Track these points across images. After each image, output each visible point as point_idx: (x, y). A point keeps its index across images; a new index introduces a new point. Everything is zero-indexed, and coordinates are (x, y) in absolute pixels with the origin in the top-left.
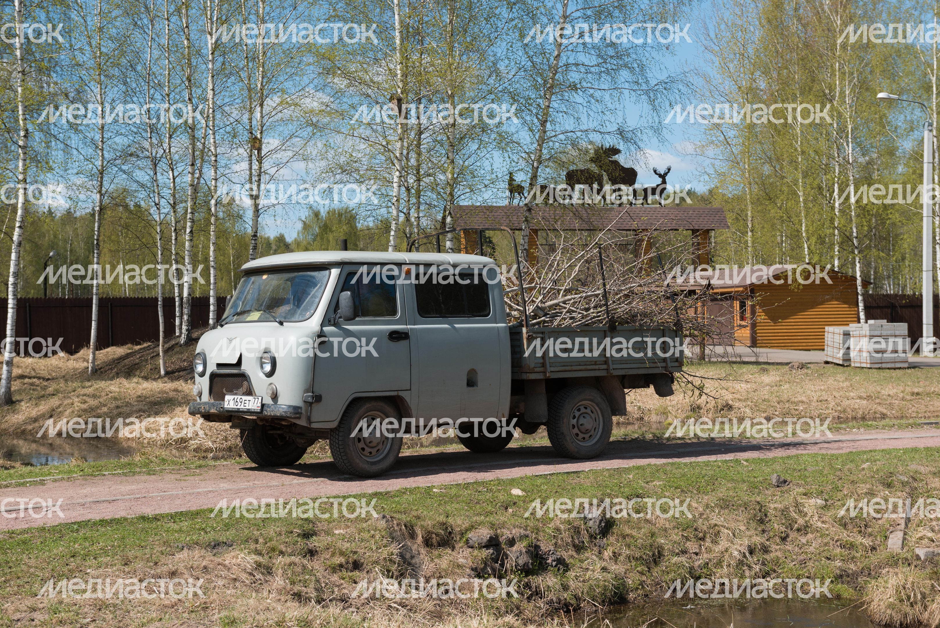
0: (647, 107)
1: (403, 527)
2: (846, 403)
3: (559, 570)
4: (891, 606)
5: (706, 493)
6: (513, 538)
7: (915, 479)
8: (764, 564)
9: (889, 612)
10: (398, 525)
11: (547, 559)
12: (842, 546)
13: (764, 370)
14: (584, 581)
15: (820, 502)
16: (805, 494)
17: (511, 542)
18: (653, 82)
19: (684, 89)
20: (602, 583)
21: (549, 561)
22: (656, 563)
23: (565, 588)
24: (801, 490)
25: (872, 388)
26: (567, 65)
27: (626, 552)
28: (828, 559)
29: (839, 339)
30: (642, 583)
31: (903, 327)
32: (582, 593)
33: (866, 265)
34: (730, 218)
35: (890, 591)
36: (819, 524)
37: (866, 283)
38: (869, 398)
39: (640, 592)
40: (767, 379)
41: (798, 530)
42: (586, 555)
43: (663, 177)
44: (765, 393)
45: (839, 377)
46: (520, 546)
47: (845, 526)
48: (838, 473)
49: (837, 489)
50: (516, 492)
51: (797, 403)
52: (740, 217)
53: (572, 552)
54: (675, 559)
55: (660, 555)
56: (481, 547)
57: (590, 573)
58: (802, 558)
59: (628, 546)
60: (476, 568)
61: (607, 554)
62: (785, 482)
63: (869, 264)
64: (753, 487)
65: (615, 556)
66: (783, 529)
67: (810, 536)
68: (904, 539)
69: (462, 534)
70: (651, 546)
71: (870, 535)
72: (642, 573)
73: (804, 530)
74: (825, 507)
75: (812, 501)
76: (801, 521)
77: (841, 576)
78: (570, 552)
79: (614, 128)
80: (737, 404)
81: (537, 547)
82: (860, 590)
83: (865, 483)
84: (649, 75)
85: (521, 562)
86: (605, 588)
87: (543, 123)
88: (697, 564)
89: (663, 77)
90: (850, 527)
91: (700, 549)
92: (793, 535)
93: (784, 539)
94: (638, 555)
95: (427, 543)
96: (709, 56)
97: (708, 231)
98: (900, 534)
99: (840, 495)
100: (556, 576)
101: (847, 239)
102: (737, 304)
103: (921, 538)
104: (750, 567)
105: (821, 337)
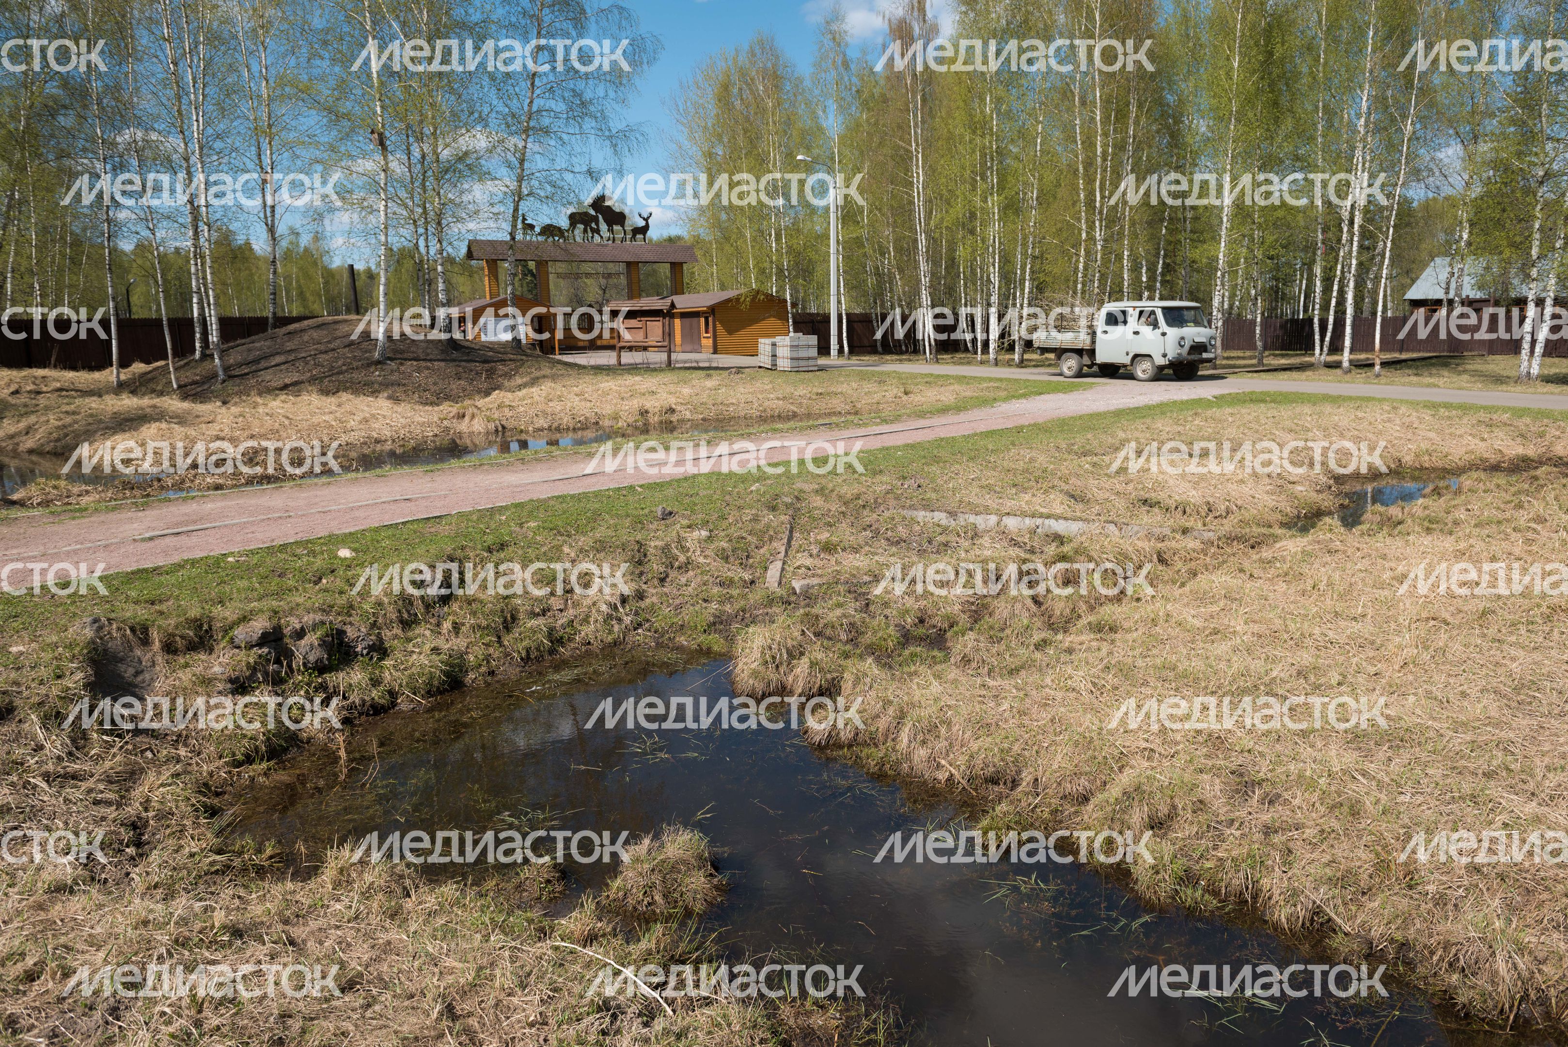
0: (609, 151)
1: (128, 632)
2: (766, 403)
3: (371, 658)
4: (755, 674)
5: (584, 534)
6: (302, 629)
7: (798, 499)
8: (637, 614)
9: (751, 682)
10: (119, 629)
11: (356, 647)
12: (722, 584)
13: (709, 376)
14: (405, 669)
15: (704, 533)
16: (689, 527)
17: (300, 634)
18: (614, 131)
19: (641, 138)
20: (427, 669)
21: (359, 649)
22: (508, 629)
23: (376, 682)
24: (685, 522)
25: (789, 389)
26: (539, 111)
27: (470, 621)
28: (705, 601)
29: (769, 348)
30: (488, 658)
31: (813, 339)
32: (401, 685)
33: (795, 290)
34: (699, 253)
35: (757, 654)
36: (701, 560)
37: (794, 305)
38: (784, 399)
39: (483, 669)
40: (709, 383)
41: (680, 568)
42: (417, 632)
43: (646, 220)
44: (704, 398)
45: (766, 380)
46: (312, 638)
47: (726, 559)
48: (727, 497)
49: (723, 518)
50: (345, 553)
51: (728, 405)
52: (707, 253)
53: (397, 631)
54: (533, 623)
55: (514, 618)
56: (250, 646)
57: (415, 656)
58: (677, 602)
59: (474, 613)
60: (237, 678)
61: (447, 625)
62: (671, 513)
63: (797, 291)
64: (639, 523)
65: (456, 628)
66: (662, 570)
67: (691, 573)
68: (783, 569)
69: (226, 632)
70: (502, 611)
71: (751, 566)
72: (487, 645)
73: (685, 567)
74: (710, 539)
75: (696, 534)
76: (682, 558)
77: (714, 624)
78: (395, 631)
79: (585, 168)
80: (678, 408)
81: (341, 633)
82: (730, 640)
83: (751, 508)
84: (611, 124)
85: (312, 658)
86: (432, 677)
87: (522, 161)
88: (560, 622)
89: (621, 126)
90: (732, 559)
91: (566, 604)
92: (673, 574)
93: (662, 580)
94: (484, 623)
95: (169, 648)
96: (680, 127)
97: (681, 264)
98: (779, 564)
99: (725, 524)
100: (364, 669)
101: (780, 271)
102: (702, 320)
103: (799, 567)
104: (620, 620)
105: (756, 345)
